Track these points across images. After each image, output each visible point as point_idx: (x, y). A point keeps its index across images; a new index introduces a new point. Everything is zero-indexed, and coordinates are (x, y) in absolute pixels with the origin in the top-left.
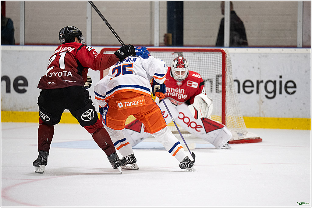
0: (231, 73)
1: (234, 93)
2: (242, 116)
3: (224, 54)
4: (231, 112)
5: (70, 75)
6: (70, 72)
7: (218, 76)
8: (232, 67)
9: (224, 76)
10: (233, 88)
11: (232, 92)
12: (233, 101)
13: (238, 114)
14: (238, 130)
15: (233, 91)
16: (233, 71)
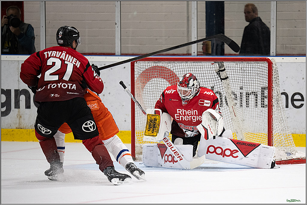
0: (278, 85)
1: (281, 108)
2: (290, 134)
3: (270, 64)
4: (278, 129)
5: (74, 88)
6: (74, 85)
7: (263, 89)
8: (279, 78)
9: (270, 88)
10: (280, 102)
11: (279, 107)
12: (281, 116)
13: (286, 131)
14: (285, 149)
15: (281, 105)
16: (280, 83)
